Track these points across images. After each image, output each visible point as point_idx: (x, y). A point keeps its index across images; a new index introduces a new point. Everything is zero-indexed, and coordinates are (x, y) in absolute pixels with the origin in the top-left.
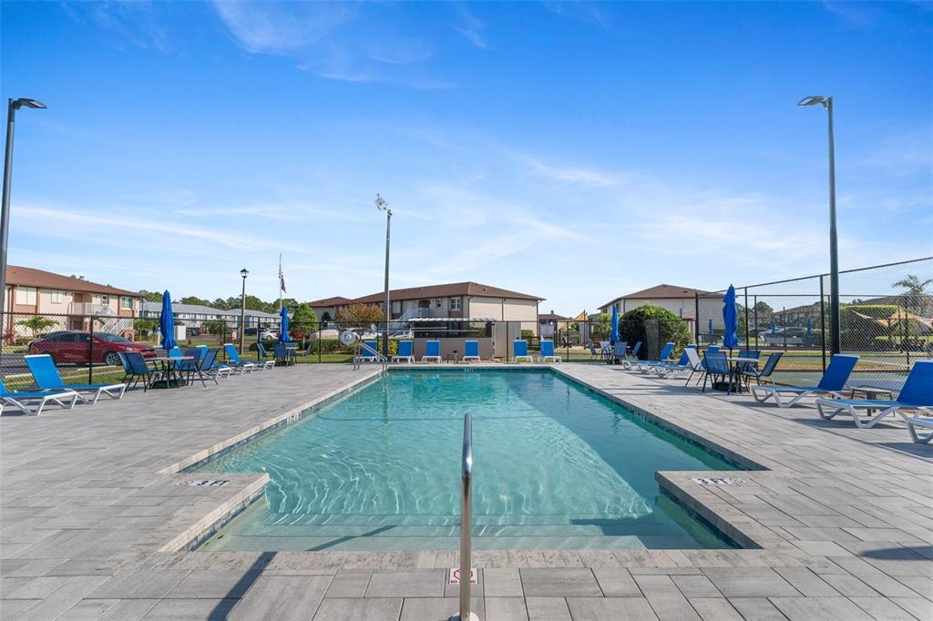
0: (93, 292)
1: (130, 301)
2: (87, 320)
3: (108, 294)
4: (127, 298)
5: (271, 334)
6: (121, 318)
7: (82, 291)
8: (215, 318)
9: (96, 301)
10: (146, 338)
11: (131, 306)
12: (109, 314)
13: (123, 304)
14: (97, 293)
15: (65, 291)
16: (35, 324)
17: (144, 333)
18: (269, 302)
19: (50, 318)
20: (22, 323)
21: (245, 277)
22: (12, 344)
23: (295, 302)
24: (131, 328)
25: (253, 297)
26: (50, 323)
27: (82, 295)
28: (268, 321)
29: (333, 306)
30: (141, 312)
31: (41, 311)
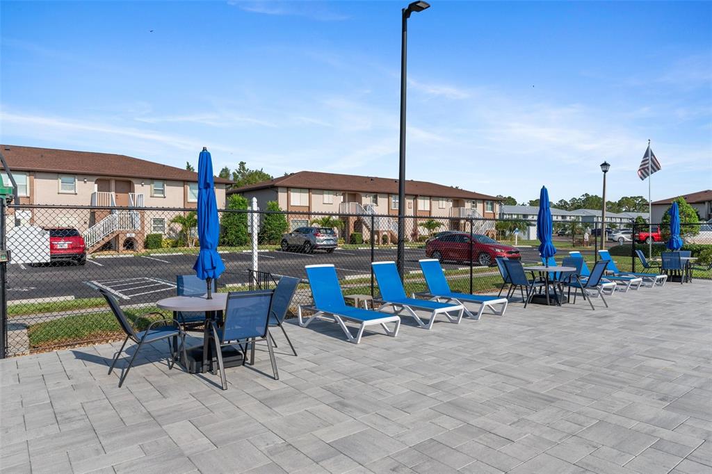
0: (465, 198)
1: (492, 204)
2: (462, 222)
3: (476, 199)
4: (489, 202)
5: (623, 236)
6: (486, 219)
7: (458, 197)
8: (560, 219)
9: (468, 205)
10: (505, 238)
11: (492, 209)
12: (477, 216)
13: (487, 207)
14: (469, 199)
15: (447, 198)
16: (430, 225)
17: (503, 233)
18: (613, 201)
19: (438, 220)
20: (421, 225)
21: (605, 172)
22: (417, 241)
23: (643, 200)
24: (494, 229)
25: (596, 196)
26: (438, 225)
27: (458, 201)
28: (614, 220)
29: (703, 202)
30: (500, 214)
31: (433, 215)
